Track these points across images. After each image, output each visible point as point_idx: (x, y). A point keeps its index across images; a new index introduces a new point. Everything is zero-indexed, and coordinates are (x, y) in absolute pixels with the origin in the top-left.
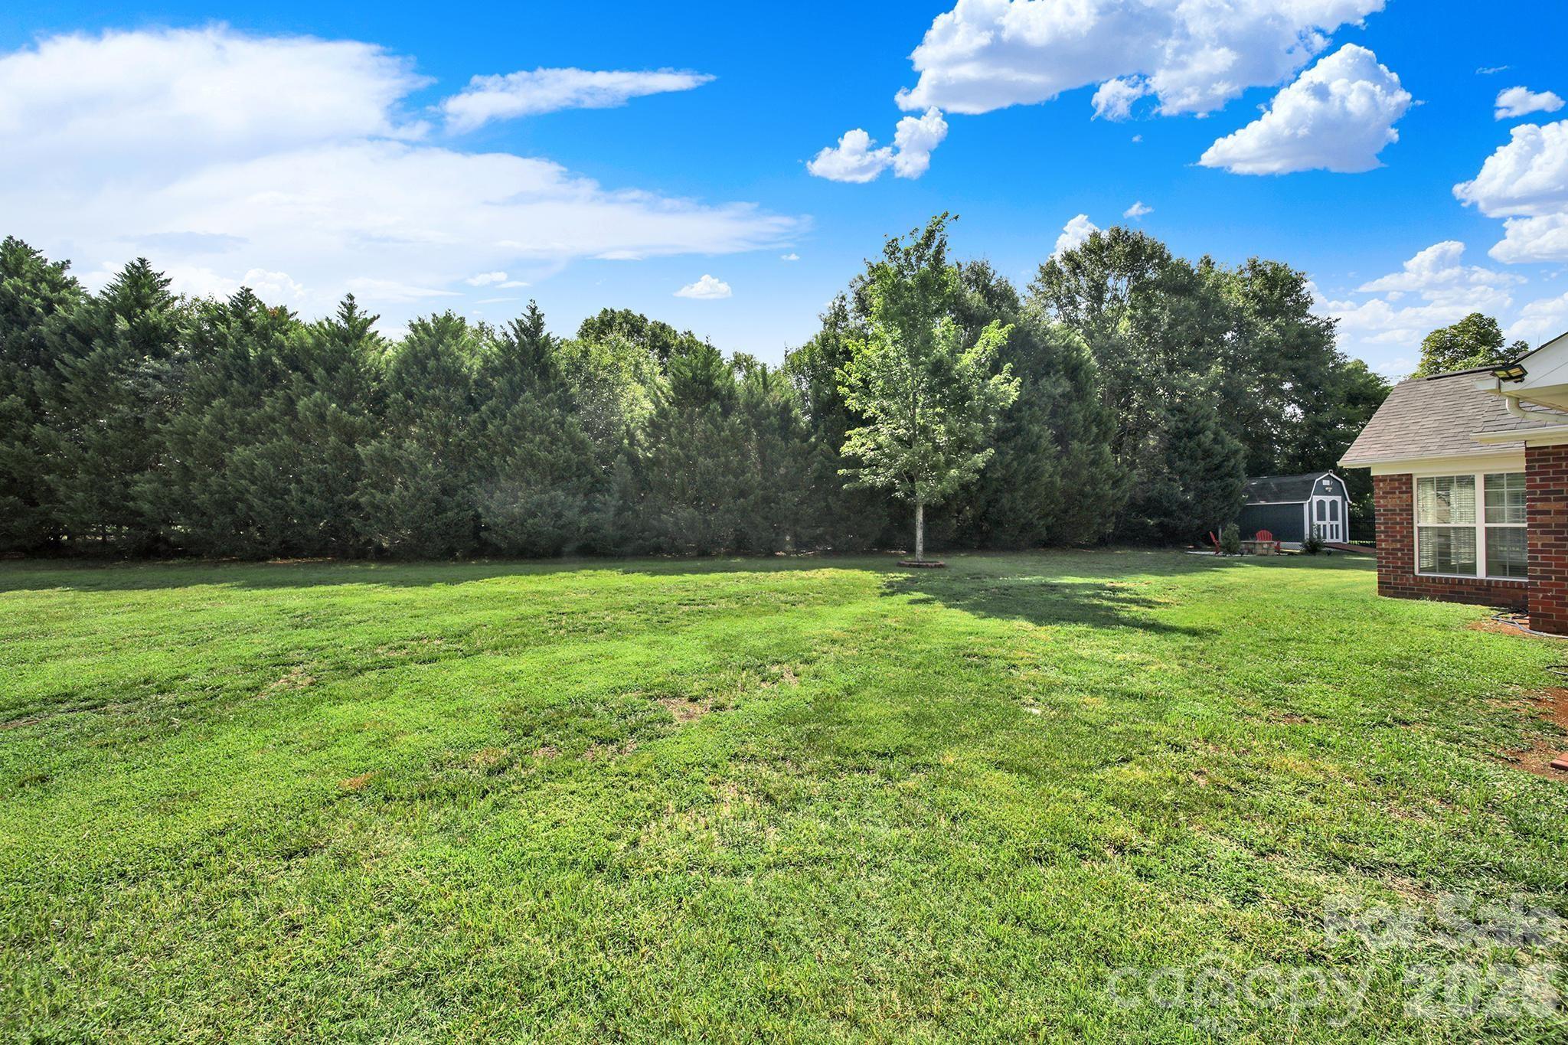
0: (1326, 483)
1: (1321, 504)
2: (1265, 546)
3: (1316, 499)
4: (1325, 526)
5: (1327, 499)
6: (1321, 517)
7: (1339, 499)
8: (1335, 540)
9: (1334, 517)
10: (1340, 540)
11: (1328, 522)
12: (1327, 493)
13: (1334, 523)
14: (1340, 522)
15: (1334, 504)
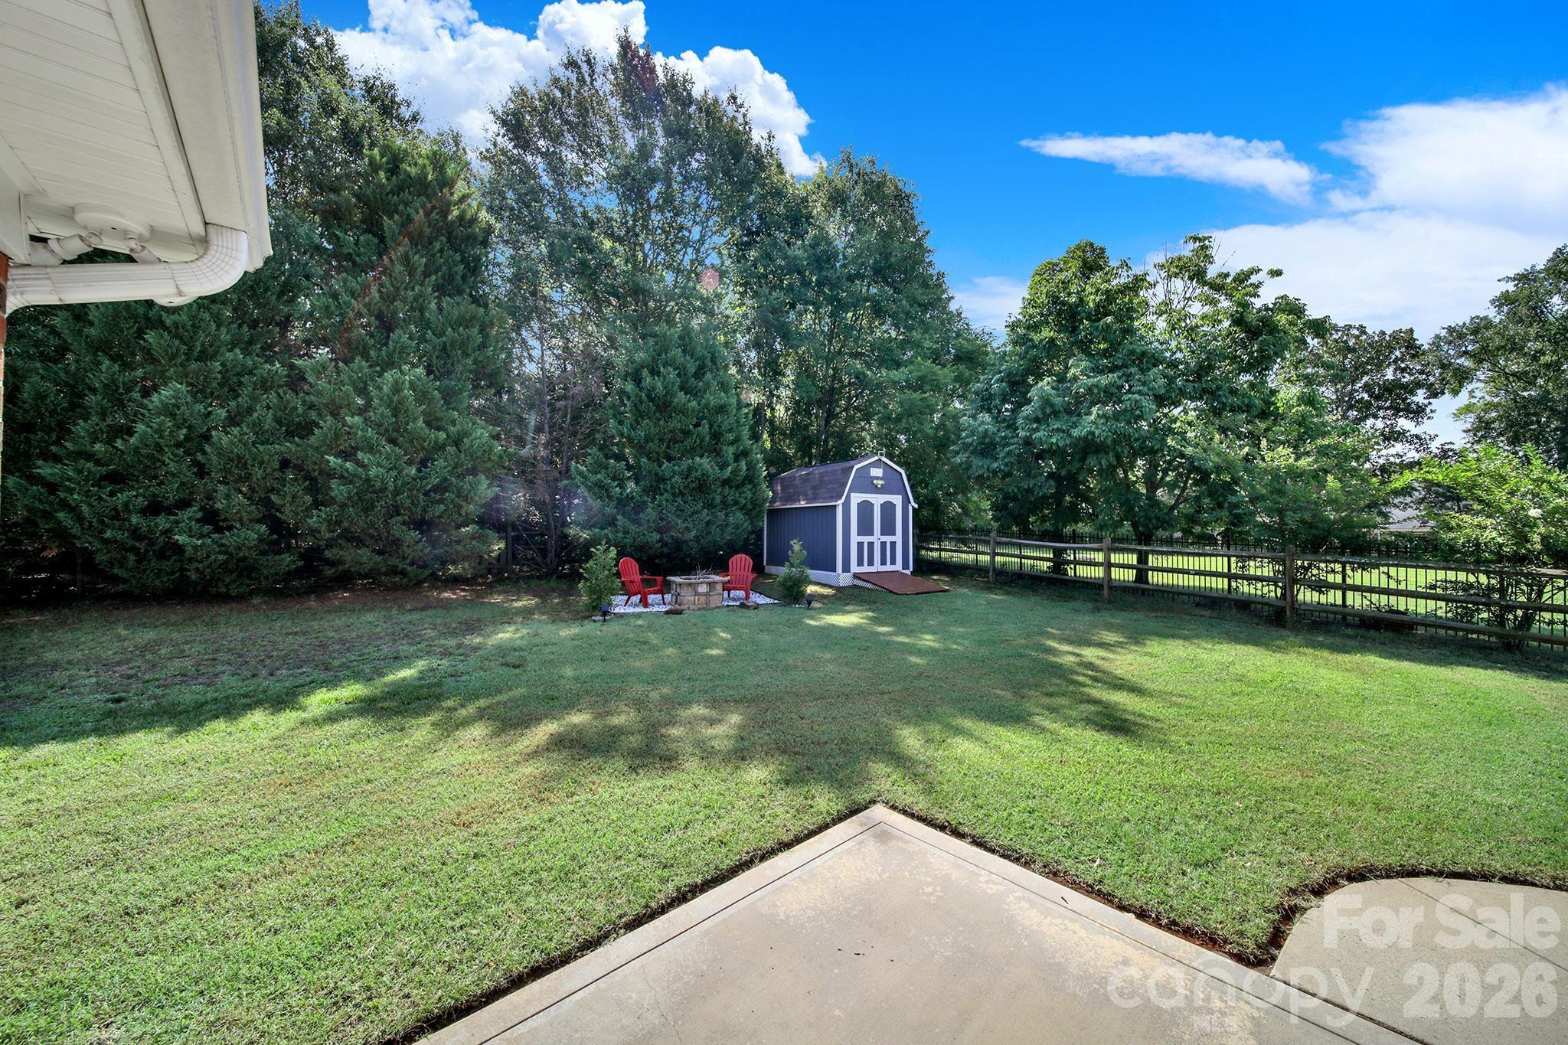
0: (877, 472)
1: (865, 508)
2: (703, 589)
3: (857, 498)
4: (871, 545)
5: (877, 500)
6: (865, 528)
7: (897, 500)
8: (888, 568)
9: (888, 528)
10: (898, 567)
11: (877, 538)
12: (877, 490)
13: (888, 539)
14: (898, 538)
15: (887, 507)
